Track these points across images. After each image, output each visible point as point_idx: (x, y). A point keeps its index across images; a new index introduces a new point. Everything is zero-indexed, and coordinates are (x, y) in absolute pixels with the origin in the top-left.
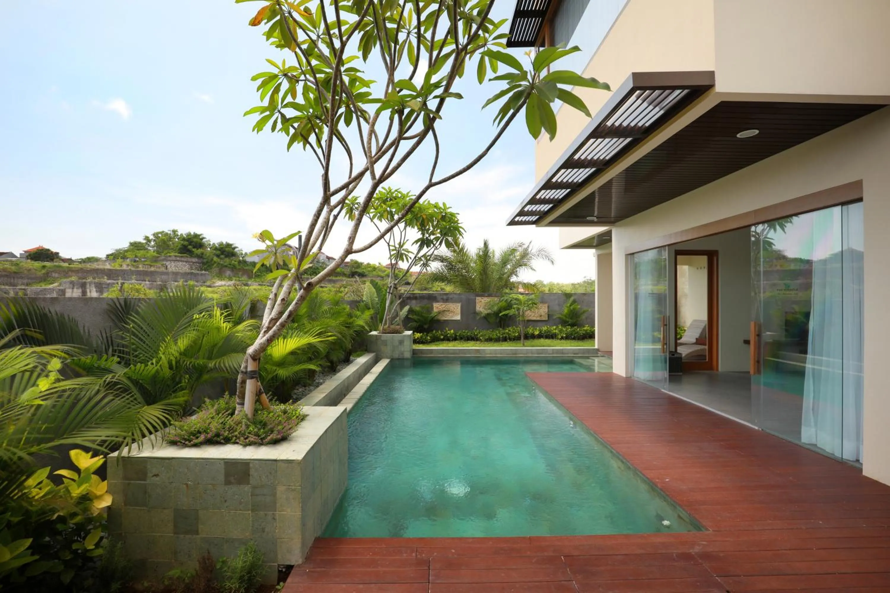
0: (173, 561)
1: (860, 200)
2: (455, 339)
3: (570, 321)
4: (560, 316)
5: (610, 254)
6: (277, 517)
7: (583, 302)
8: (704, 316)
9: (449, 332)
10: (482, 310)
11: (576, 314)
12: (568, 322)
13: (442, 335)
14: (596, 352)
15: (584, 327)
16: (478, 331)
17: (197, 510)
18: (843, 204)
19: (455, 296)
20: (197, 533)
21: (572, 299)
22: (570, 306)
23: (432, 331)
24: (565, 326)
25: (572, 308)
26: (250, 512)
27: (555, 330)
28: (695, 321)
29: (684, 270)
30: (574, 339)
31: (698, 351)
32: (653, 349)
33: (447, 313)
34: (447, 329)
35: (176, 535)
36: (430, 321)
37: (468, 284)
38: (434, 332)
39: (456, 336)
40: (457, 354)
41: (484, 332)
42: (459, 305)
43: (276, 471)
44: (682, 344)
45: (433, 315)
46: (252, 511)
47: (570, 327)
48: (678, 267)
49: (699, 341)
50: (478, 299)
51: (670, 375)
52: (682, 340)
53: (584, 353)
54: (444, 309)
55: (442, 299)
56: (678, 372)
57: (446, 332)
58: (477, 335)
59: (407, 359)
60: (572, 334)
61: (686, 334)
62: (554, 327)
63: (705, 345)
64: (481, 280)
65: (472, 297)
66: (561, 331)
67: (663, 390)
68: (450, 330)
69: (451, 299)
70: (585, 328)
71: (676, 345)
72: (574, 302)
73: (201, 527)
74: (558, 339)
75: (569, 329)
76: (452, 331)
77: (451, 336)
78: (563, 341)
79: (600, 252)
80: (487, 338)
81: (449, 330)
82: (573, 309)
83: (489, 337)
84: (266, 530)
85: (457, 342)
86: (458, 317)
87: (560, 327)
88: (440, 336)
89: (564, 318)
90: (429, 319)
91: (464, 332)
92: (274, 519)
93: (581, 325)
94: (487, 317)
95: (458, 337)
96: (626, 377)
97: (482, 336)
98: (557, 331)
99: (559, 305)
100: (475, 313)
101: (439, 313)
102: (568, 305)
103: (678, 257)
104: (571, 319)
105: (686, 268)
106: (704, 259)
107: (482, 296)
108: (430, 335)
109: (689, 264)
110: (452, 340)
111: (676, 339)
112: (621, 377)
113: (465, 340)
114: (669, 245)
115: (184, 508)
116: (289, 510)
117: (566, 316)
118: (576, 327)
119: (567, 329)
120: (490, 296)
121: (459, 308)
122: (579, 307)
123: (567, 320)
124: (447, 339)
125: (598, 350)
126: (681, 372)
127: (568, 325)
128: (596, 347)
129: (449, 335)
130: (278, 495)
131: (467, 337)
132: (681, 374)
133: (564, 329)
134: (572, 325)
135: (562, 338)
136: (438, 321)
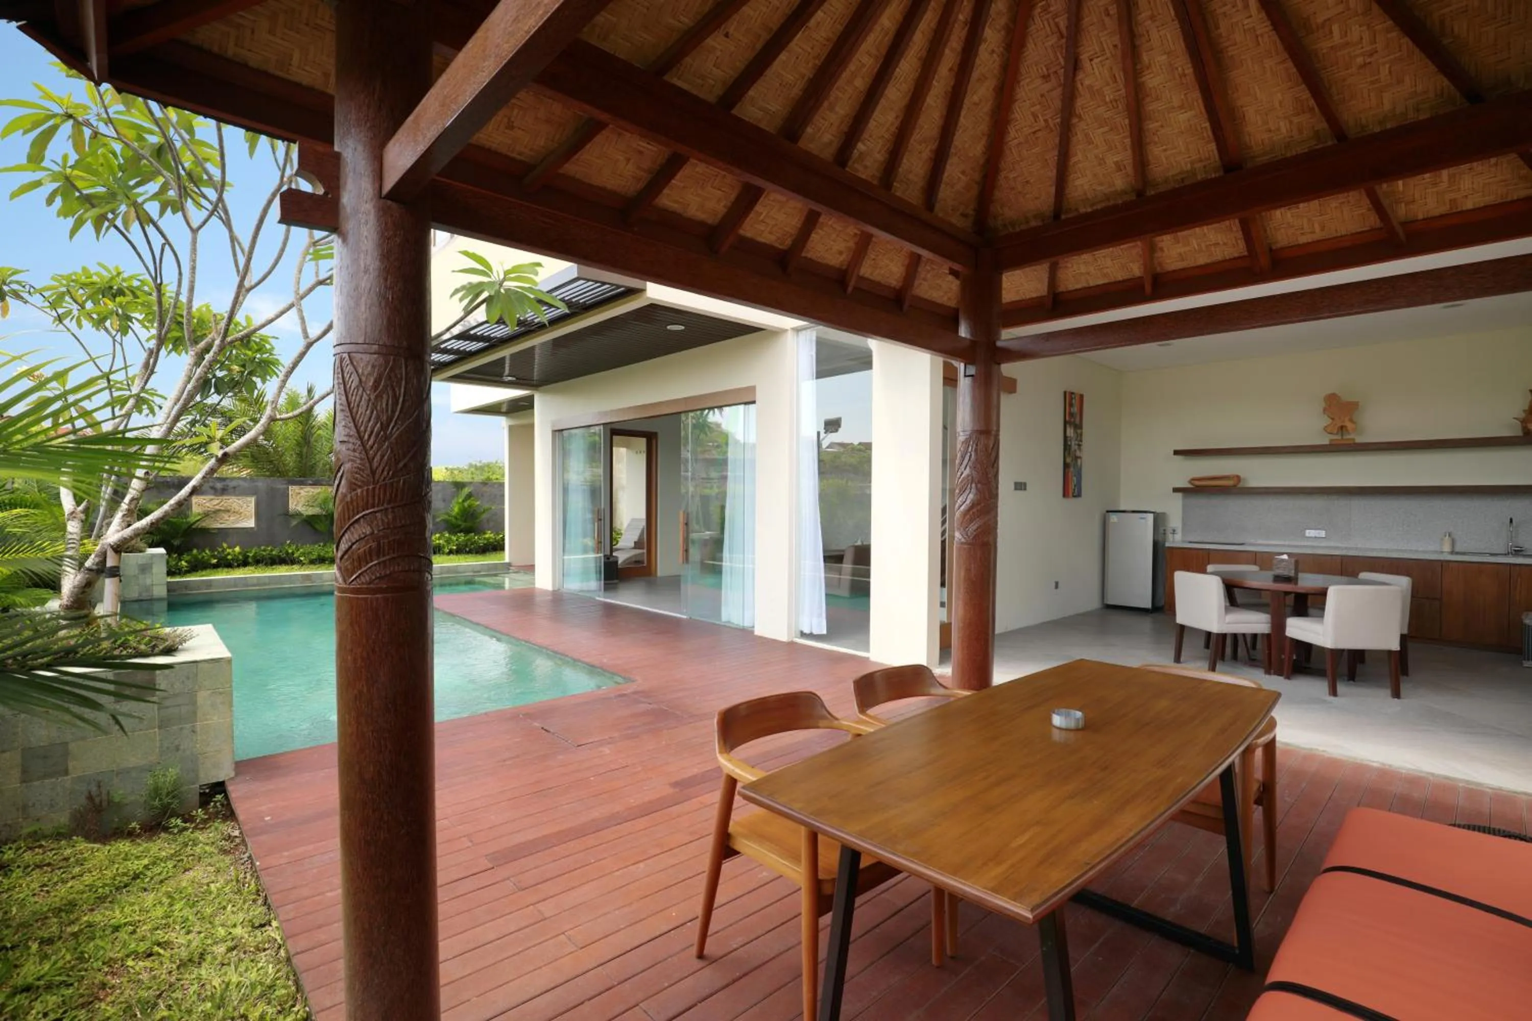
0: (20, 820)
1: (754, 402)
2: (245, 563)
3: (463, 525)
4: (446, 517)
5: (532, 426)
6: (198, 730)
7: (482, 495)
8: (642, 514)
9: (229, 550)
10: (300, 508)
11: (472, 514)
12: (460, 526)
13: (214, 557)
14: (507, 568)
15: (485, 533)
16: (294, 547)
17: (67, 743)
18: (746, 403)
19: (241, 483)
20: (66, 773)
21: (466, 491)
22: (463, 501)
23: (192, 550)
24: (455, 533)
25: (466, 504)
26: (156, 730)
27: (439, 539)
28: (633, 520)
29: (621, 454)
30: (470, 552)
31: (635, 556)
32: (584, 559)
33: (226, 516)
34: (225, 545)
35: (24, 785)
36: (186, 530)
37: (271, 462)
38: (195, 551)
39: (247, 557)
40: (265, 584)
41: (308, 548)
42: (252, 500)
43: (196, 675)
44: (617, 550)
45: (192, 519)
46: (160, 727)
47: (462, 534)
48: (614, 449)
49: (638, 545)
50: (293, 490)
51: (605, 584)
52: (618, 546)
53: (489, 570)
54: (217, 507)
55: (213, 488)
56: (613, 579)
57: (224, 550)
58: (293, 553)
59: (160, 599)
60: (466, 546)
61: (623, 537)
62: (438, 535)
63: (643, 548)
64: (300, 455)
65: (279, 485)
66: (448, 541)
67: (598, 598)
68: (232, 546)
69: (234, 488)
70: (487, 536)
71: (612, 551)
72: (469, 496)
73: (71, 765)
74: (443, 553)
75: (462, 537)
76: (237, 549)
77: (235, 559)
78: (452, 557)
79: (513, 422)
80: (314, 557)
81: (229, 547)
82: (470, 506)
83: (319, 555)
84: (182, 747)
85: (247, 568)
86: (251, 523)
87: (447, 535)
88: (208, 560)
89: (454, 520)
90: (185, 527)
91: (264, 550)
92: (193, 731)
93: (479, 531)
94: (310, 521)
95: (250, 560)
96: (554, 591)
97: (303, 554)
98: (441, 542)
99: (444, 501)
100: (287, 515)
101: (206, 515)
102: (460, 500)
103: (615, 437)
104: (465, 521)
105: (623, 450)
106: (642, 442)
107: (302, 483)
108: (186, 557)
109: (627, 446)
110: (238, 566)
111: (611, 545)
112: (546, 591)
113: (266, 565)
114: (604, 424)
115: (42, 744)
116: (215, 718)
117: (456, 518)
118: (473, 534)
119: (459, 537)
120: (316, 484)
121: (253, 505)
122: (478, 503)
123: (460, 522)
124: (226, 564)
125: (509, 565)
126: (617, 579)
127: (460, 532)
128: (507, 560)
129: (229, 557)
130: (198, 704)
131: (270, 558)
132: (616, 581)
133: (454, 538)
134: (467, 531)
135: (451, 552)
136: (205, 531)
